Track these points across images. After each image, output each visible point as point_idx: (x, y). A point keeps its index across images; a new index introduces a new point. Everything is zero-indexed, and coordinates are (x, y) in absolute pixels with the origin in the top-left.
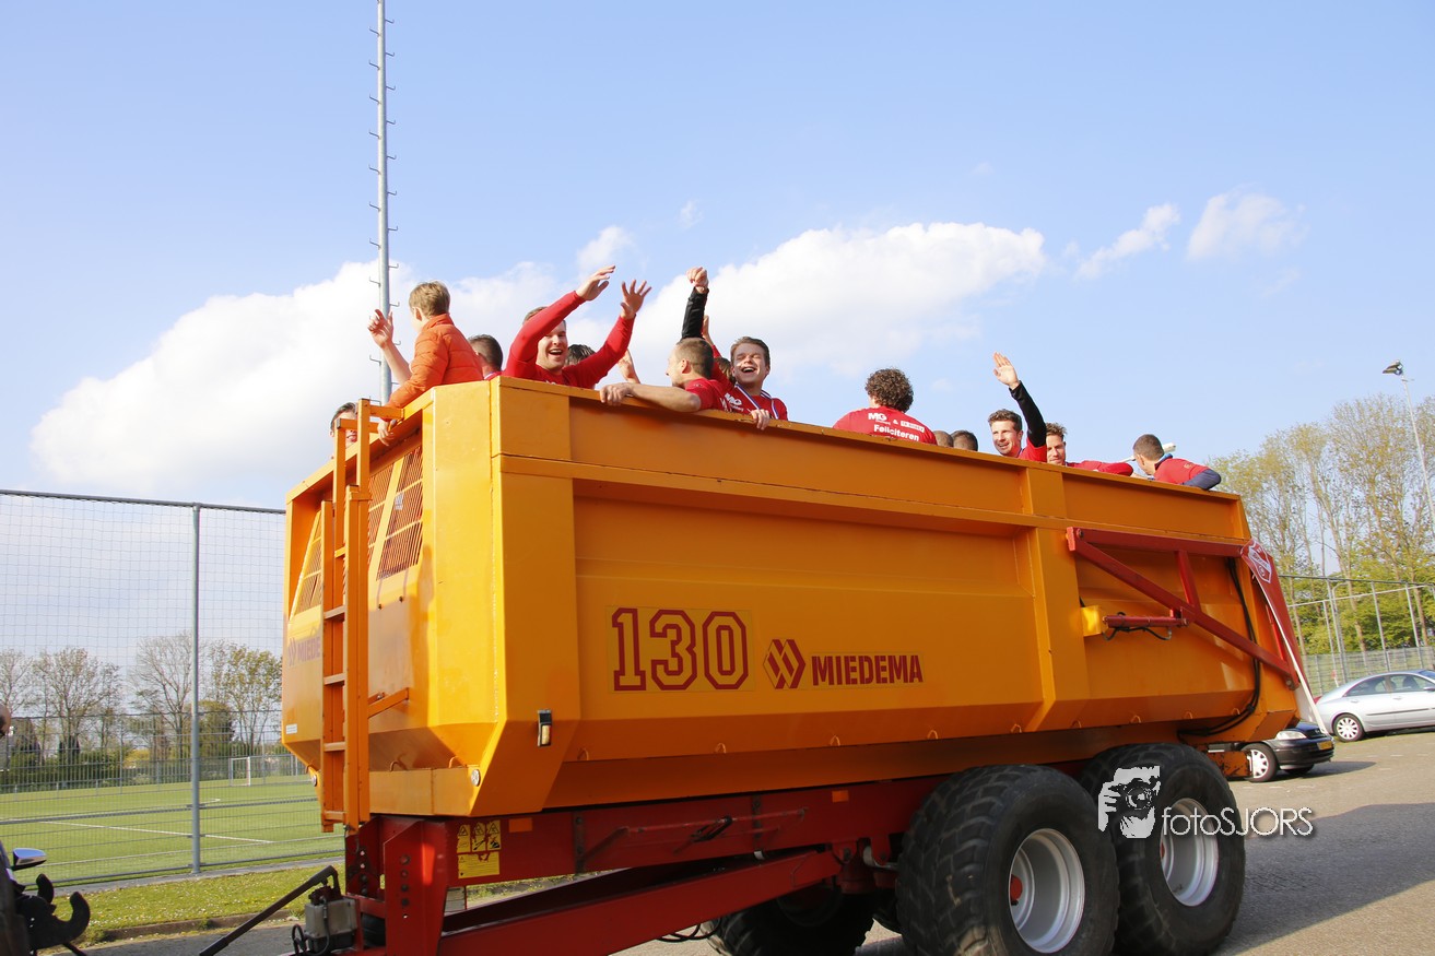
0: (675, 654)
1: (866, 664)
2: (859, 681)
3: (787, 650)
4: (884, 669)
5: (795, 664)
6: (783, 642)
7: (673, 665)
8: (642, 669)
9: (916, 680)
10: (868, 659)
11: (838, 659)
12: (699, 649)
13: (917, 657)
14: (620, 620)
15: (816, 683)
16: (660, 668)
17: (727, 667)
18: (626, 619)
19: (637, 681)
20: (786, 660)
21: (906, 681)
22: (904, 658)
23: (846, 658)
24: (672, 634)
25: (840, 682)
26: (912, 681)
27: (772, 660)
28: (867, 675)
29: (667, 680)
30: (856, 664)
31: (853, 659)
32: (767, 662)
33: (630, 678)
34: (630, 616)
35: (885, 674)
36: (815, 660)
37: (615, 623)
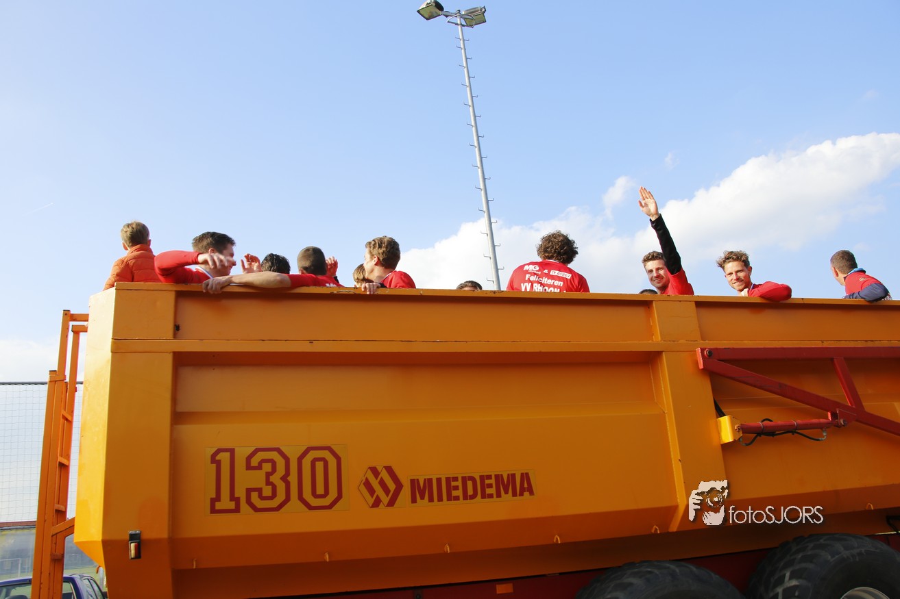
0: (268, 483)
1: (470, 484)
2: (461, 498)
3: (384, 475)
4: (490, 486)
5: (392, 486)
6: (379, 469)
7: (267, 491)
8: (237, 495)
9: (526, 494)
10: (472, 479)
11: (439, 480)
12: (293, 479)
13: (527, 474)
14: (218, 458)
15: (414, 501)
16: (254, 496)
17: (320, 490)
18: (224, 457)
19: (232, 505)
20: (383, 484)
21: (514, 494)
22: (513, 476)
23: (448, 480)
24: (267, 467)
25: (440, 499)
26: (521, 494)
27: (367, 484)
28: (470, 492)
29: (260, 504)
30: (459, 483)
31: (456, 479)
32: (362, 486)
33: (225, 503)
34: (228, 454)
35: (492, 491)
36: (414, 483)
37: (214, 460)
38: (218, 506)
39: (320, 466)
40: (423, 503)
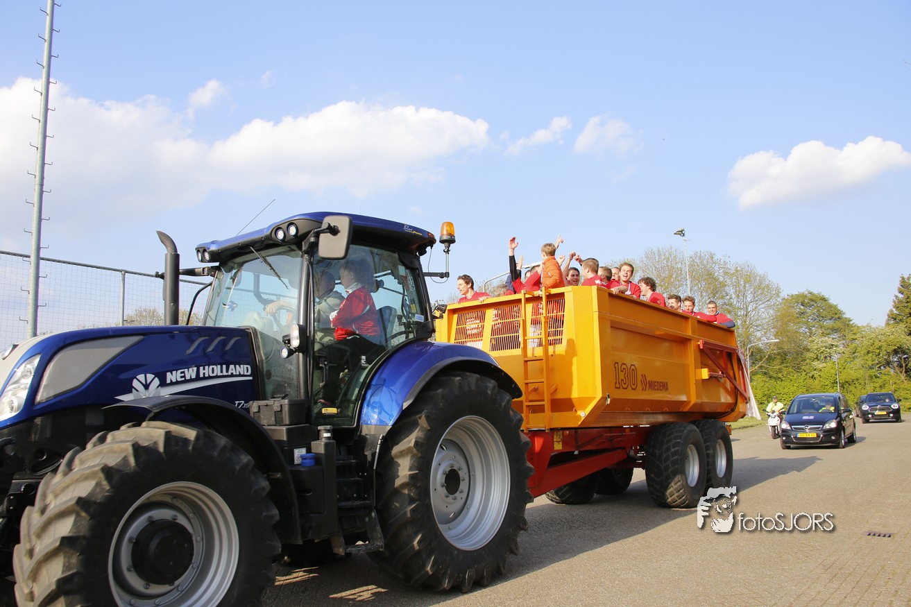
0: (625, 377)
2: (657, 390)
3: (644, 378)
4: (662, 386)
5: (645, 383)
6: (643, 375)
7: (625, 381)
8: (619, 382)
10: (658, 382)
12: (629, 377)
13: (667, 382)
16: (622, 382)
17: (634, 383)
20: (644, 381)
21: (665, 391)
23: (654, 381)
24: (624, 371)
25: (654, 390)
27: (641, 381)
30: (656, 384)
37: (615, 367)
38: (616, 386)
39: (633, 372)
40: (650, 390)
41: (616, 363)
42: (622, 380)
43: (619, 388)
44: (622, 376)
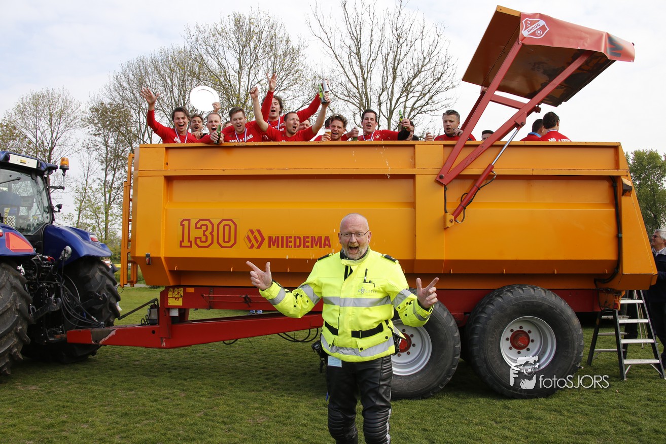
0: (204, 235)
1: (298, 240)
2: (293, 246)
3: (256, 234)
4: (308, 242)
5: (259, 239)
6: (254, 231)
7: (204, 239)
8: (191, 240)
9: (327, 247)
10: (300, 238)
11: (282, 238)
12: (215, 233)
13: (328, 237)
15: (270, 246)
16: (198, 240)
17: (227, 239)
18: (186, 223)
19: (188, 244)
20: (255, 238)
21: (320, 247)
22: (321, 237)
23: (287, 238)
24: (204, 228)
25: (282, 246)
26: (324, 247)
27: (248, 238)
28: (298, 244)
29: (200, 244)
30: (292, 240)
31: (291, 237)
32: (246, 238)
33: (186, 243)
34: (188, 222)
35: (309, 244)
36: (270, 238)
37: (182, 224)
38: (183, 244)
39: (227, 228)
40: (274, 248)
41: (184, 220)
42: (196, 238)
43: (191, 246)
44: (195, 233)
